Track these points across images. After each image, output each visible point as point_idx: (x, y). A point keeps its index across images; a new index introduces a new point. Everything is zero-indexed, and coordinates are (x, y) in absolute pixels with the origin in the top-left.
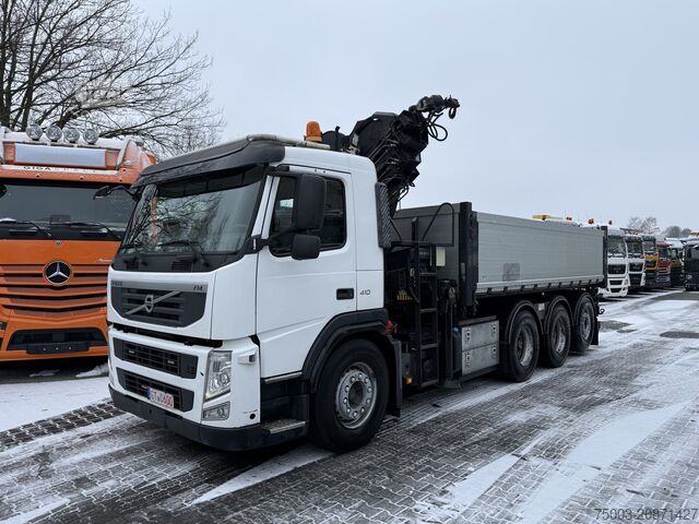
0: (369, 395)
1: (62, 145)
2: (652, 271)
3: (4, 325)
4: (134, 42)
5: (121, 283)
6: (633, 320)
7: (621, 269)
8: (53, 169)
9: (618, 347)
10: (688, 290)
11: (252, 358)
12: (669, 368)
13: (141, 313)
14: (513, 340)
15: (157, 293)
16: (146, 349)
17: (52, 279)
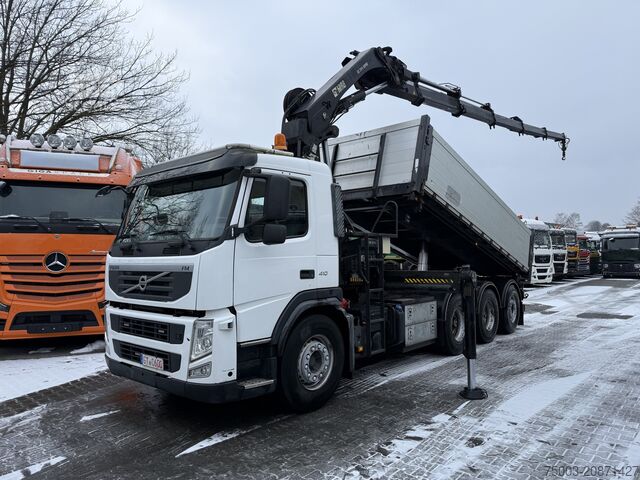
0: (327, 363)
1: (61, 152)
2: (574, 261)
3: (8, 308)
4: (120, 59)
5: (118, 267)
6: (556, 303)
7: (546, 259)
8: (53, 172)
9: (540, 326)
10: (605, 277)
11: (230, 325)
12: (581, 343)
13: (136, 291)
14: (449, 318)
15: (150, 274)
16: (139, 321)
17: (50, 268)
